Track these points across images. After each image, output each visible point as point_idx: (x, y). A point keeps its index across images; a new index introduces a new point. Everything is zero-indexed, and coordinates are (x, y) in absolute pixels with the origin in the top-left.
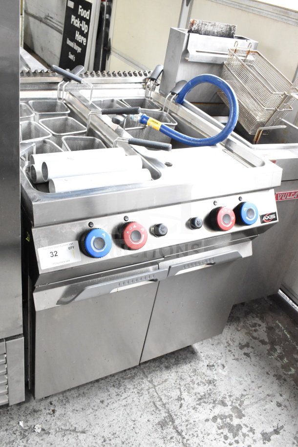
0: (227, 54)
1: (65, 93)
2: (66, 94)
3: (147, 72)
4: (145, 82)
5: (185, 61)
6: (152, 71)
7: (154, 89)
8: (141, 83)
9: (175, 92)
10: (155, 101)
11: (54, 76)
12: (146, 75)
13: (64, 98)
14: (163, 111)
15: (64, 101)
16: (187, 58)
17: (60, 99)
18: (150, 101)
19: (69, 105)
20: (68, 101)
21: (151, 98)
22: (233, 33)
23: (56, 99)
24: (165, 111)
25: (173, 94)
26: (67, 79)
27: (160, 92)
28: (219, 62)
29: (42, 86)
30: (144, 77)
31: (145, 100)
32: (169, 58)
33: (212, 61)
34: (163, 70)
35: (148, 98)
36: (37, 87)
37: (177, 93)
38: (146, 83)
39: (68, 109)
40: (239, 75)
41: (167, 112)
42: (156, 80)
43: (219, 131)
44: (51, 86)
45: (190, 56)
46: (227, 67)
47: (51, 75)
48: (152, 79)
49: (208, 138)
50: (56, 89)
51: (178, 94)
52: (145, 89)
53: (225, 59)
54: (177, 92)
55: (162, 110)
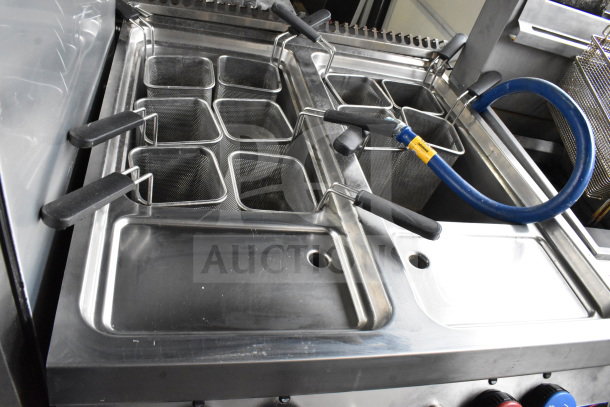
0: (586, 44)
1: (285, 51)
2: (288, 54)
3: (437, 41)
4: (430, 57)
5: (507, 40)
6: (446, 42)
7: (440, 73)
8: (422, 58)
9: (476, 91)
10: (437, 94)
11: (276, 20)
12: (434, 45)
13: (283, 59)
14: (445, 119)
15: (281, 66)
16: (514, 36)
17: (275, 60)
18: (429, 93)
19: (286, 76)
20: (288, 68)
21: (433, 88)
22: (604, 8)
23: (267, 60)
24: (450, 119)
25: (472, 94)
26: (295, 30)
27: (449, 81)
28: (568, 54)
29: (251, 34)
30: (429, 50)
31: (420, 88)
32: (481, 27)
33: (556, 49)
34: (464, 44)
35: (428, 85)
36: (242, 34)
37: (479, 94)
38: (431, 61)
39: (280, 85)
40: (595, 80)
41: (452, 122)
42: (449, 59)
43: (545, 199)
44: (266, 36)
45: (520, 35)
46: (578, 65)
47: (271, 17)
48: (443, 57)
49: (518, 206)
50: (272, 43)
51: (481, 95)
52: (426, 68)
53: (581, 52)
54: (480, 92)
55: (443, 116)
